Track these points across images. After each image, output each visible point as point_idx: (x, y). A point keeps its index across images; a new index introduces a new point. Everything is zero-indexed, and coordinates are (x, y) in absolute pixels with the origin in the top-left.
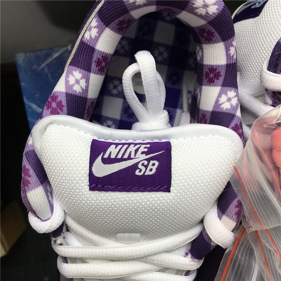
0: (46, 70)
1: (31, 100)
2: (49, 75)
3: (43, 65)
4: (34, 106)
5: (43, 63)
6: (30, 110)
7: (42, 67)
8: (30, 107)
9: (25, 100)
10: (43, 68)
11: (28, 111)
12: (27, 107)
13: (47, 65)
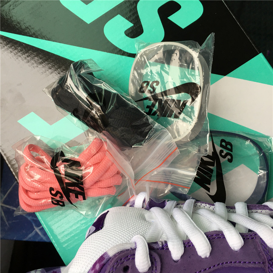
0: (10, 222)
1: (26, 237)
2: (14, 221)
3: (7, 223)
4: (30, 235)
5: (5, 223)
6: (32, 238)
7: (7, 224)
8: (30, 238)
9: (25, 240)
10: (9, 224)
11: (32, 240)
12: (29, 240)
13: (7, 221)
